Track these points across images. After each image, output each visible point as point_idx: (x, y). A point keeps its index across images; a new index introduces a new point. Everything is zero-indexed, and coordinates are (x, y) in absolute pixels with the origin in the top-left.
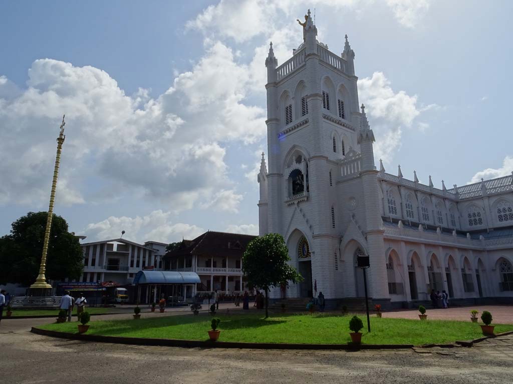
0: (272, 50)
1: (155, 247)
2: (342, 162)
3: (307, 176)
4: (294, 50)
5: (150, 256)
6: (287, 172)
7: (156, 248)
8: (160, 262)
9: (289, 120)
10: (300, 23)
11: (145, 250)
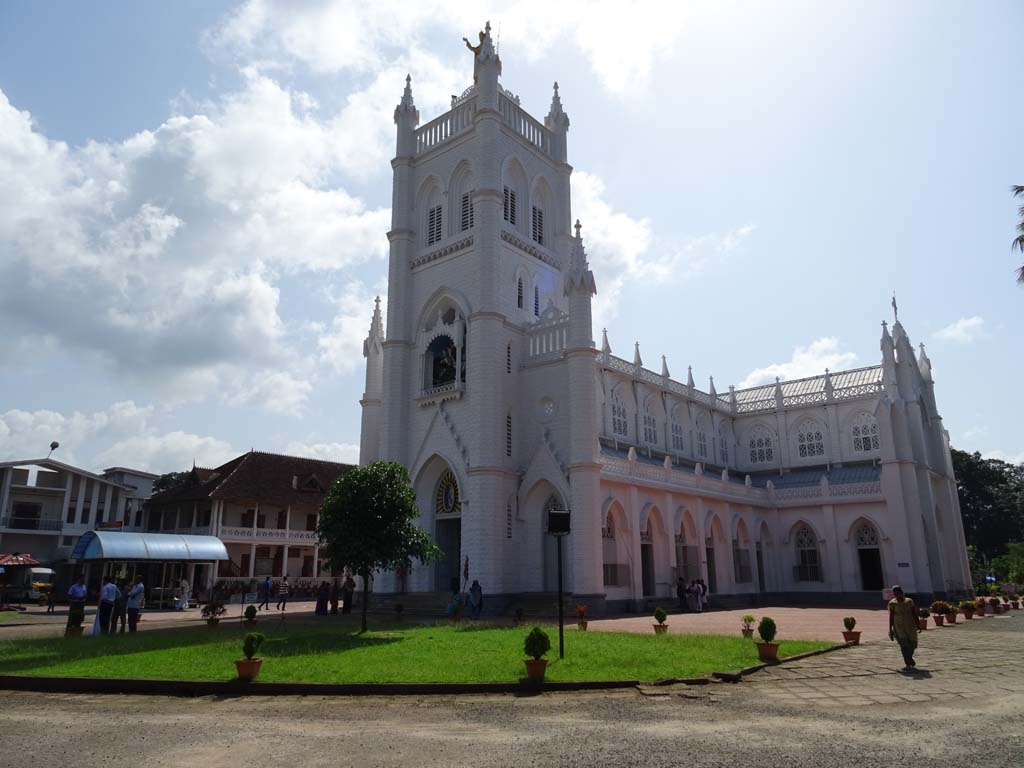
0: (410, 91)
1: (127, 480)
2: (533, 328)
3: (463, 351)
4: (454, 97)
5: (115, 500)
6: (424, 340)
7: (131, 484)
8: (139, 514)
9: (434, 236)
10: (469, 45)
11: (104, 486)
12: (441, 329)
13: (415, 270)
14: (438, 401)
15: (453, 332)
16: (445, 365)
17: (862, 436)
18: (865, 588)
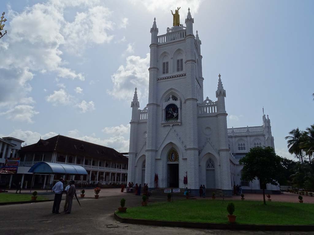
4: (168, 28)
6: (165, 104)
7: (15, 144)
10: (172, 13)
11: (4, 143)
12: (171, 101)
13: (159, 81)
14: (171, 125)
15: (177, 103)
17: (257, 146)
18: (261, 189)
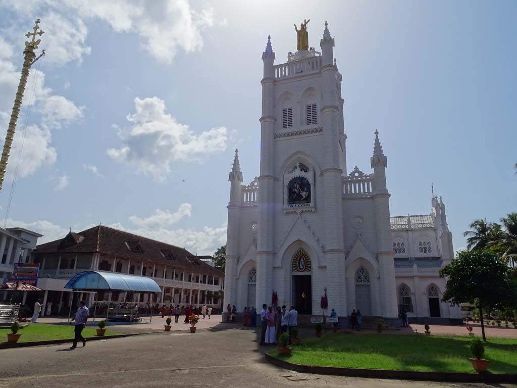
0: (270, 44)
1: (23, 236)
3: (315, 185)
4: (290, 53)
5: (14, 248)
6: (288, 177)
7: (27, 239)
9: (288, 122)
11: (9, 239)
12: (298, 173)
13: (277, 139)
14: (299, 211)
15: (309, 176)
16: (294, 193)
17: (423, 246)
18: (431, 316)
